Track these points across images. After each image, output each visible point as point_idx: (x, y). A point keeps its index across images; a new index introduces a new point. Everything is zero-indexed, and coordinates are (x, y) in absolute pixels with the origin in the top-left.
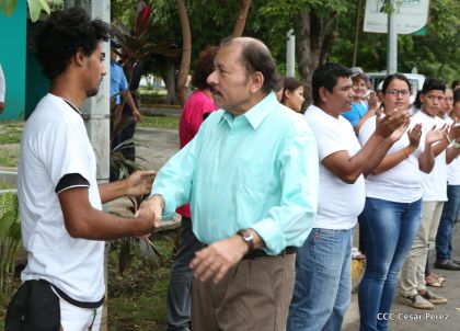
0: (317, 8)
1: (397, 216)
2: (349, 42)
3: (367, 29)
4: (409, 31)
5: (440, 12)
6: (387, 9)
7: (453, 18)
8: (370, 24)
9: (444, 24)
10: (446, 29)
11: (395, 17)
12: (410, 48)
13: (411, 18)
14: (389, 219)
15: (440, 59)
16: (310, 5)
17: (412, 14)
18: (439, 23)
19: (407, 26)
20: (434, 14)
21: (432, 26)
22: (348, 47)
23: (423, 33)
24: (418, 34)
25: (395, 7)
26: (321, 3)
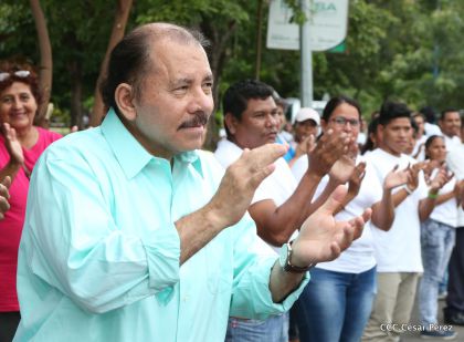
0: (211, 16)
1: (340, 290)
2: (244, 63)
3: (271, 44)
4: (324, 47)
5: (360, 22)
6: (298, 18)
7: (376, 29)
8: (275, 38)
9: (367, 37)
10: (369, 44)
11: (308, 28)
12: (324, 69)
13: (326, 31)
14: (329, 295)
15: (355, 84)
16: (202, 13)
17: (327, 25)
18: (360, 36)
19: (321, 40)
20: (354, 26)
21: (351, 40)
22: (242, 69)
23: (341, 50)
24: (335, 50)
25: (308, 14)
26: (215, 10)
